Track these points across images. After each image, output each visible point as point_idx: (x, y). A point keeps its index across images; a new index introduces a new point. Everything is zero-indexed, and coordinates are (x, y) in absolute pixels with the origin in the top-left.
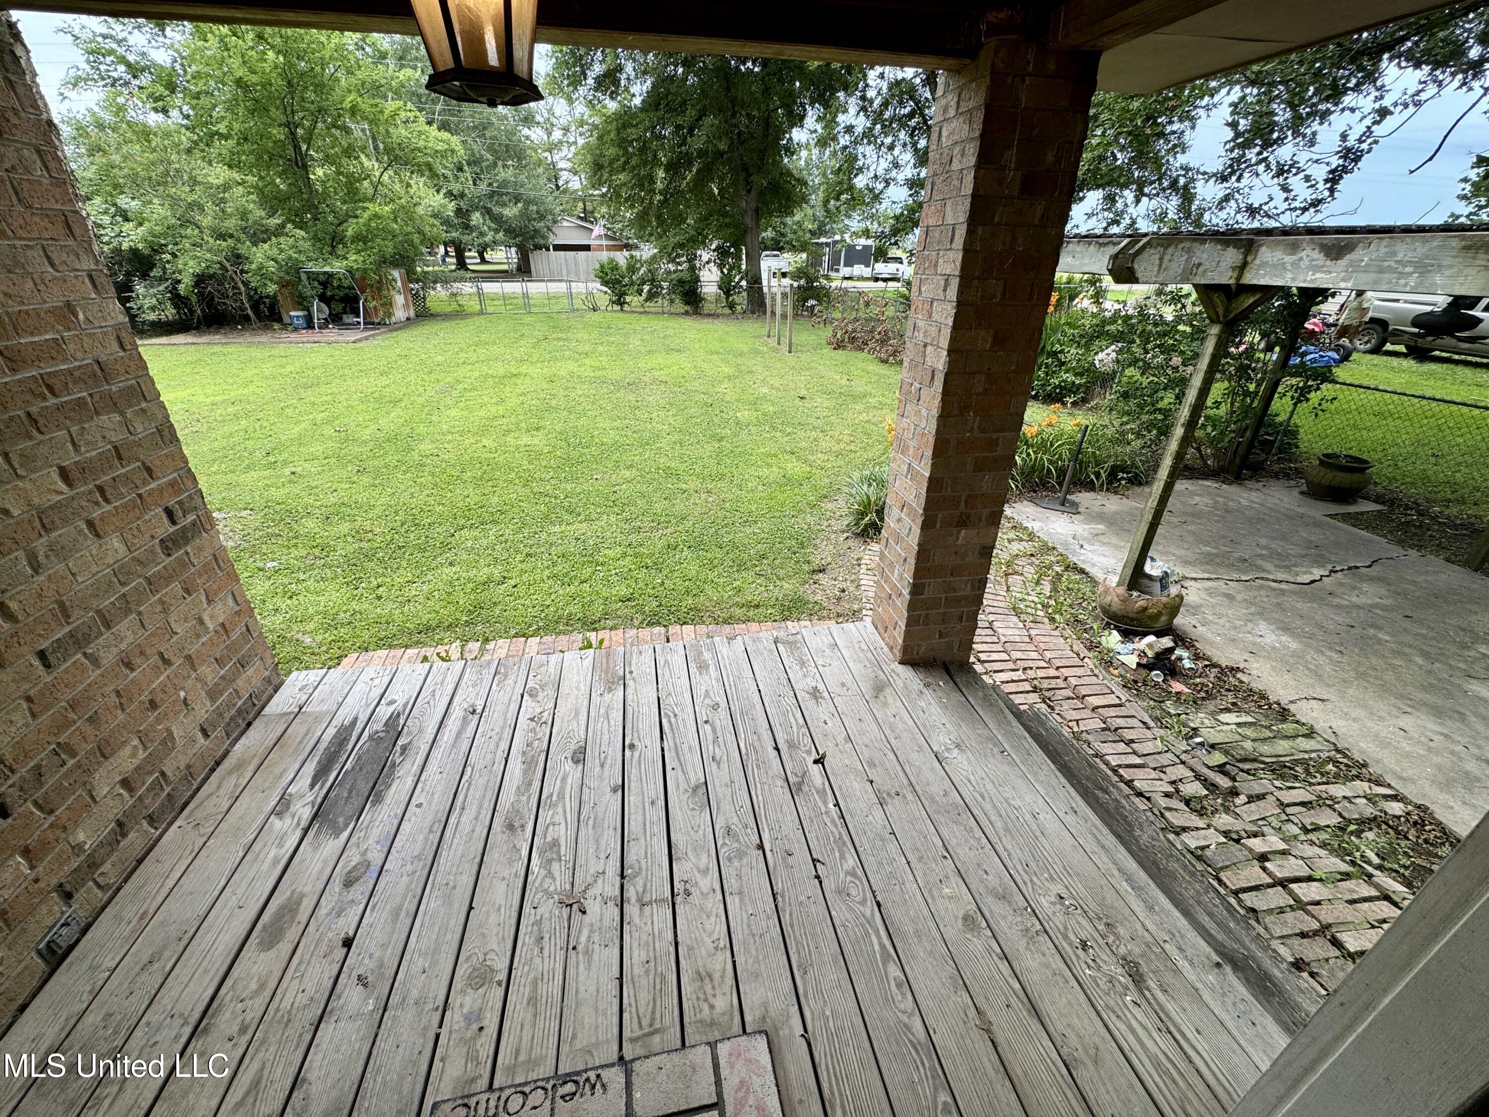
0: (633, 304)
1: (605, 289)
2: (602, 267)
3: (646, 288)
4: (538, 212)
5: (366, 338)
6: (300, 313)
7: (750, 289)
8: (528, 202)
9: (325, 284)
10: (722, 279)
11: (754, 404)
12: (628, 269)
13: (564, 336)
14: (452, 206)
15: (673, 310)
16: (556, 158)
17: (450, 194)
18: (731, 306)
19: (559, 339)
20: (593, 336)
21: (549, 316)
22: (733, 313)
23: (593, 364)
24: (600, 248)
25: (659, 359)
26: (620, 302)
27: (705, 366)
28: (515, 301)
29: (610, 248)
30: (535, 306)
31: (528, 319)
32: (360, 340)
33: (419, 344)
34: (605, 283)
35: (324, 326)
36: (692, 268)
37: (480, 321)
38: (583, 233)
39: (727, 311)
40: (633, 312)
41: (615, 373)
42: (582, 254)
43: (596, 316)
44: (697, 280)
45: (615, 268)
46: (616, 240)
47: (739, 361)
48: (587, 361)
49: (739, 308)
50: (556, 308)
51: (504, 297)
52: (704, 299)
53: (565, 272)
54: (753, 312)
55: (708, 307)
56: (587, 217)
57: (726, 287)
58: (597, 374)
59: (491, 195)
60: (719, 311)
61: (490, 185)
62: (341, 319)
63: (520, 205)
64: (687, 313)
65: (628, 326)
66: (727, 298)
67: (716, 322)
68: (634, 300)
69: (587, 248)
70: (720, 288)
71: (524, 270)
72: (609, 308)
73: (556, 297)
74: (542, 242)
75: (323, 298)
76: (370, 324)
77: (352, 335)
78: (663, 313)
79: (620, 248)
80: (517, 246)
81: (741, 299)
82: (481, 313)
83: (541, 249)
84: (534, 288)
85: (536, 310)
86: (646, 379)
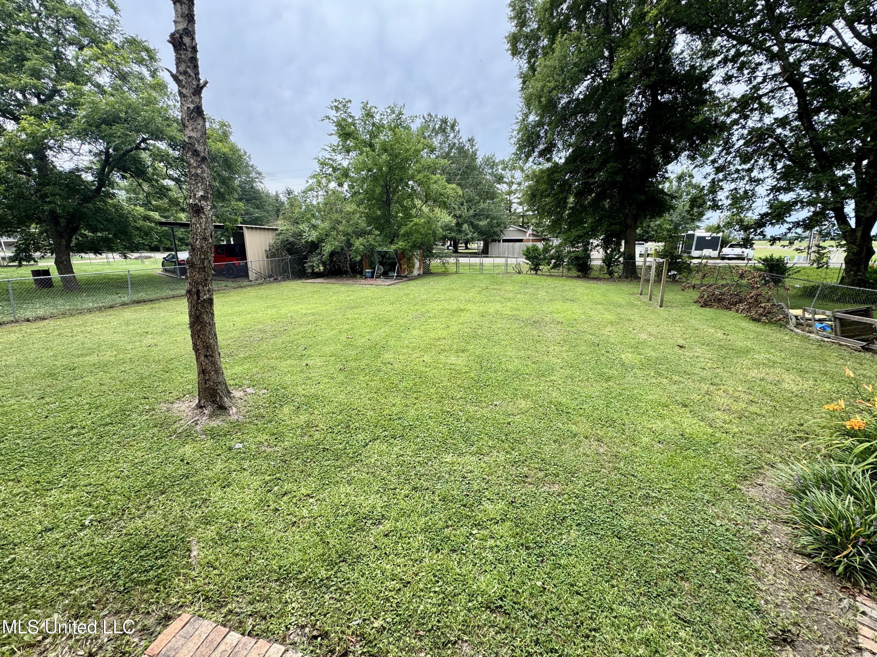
0: (544, 270)
1: (527, 261)
2: (528, 249)
3: (553, 261)
4: (497, 223)
5: (395, 284)
6: (370, 270)
7: (625, 264)
8: (493, 218)
9: (383, 257)
10: (606, 257)
11: (636, 347)
12: (543, 250)
13: (498, 287)
14: (454, 221)
15: (569, 275)
16: (512, 198)
17: (455, 216)
18: (611, 273)
19: (494, 289)
20: (516, 288)
21: (491, 275)
22: (612, 277)
23: (512, 305)
24: (528, 240)
25: (558, 305)
26: (536, 268)
27: (591, 312)
28: (476, 267)
29: (533, 241)
30: (486, 270)
31: (481, 277)
32: (391, 285)
33: (418, 288)
34: (528, 258)
35: (378, 277)
36: (586, 250)
37: (455, 277)
38: (520, 233)
39: (607, 276)
40: (543, 275)
41: (526, 314)
42: (518, 244)
43: (519, 277)
44: (588, 257)
45: (536, 249)
46: (538, 236)
47: (619, 310)
48: (509, 304)
49: (616, 274)
50: (497, 272)
51: (470, 265)
52: (591, 268)
53: (506, 253)
54: (627, 278)
55: (594, 274)
56: (524, 226)
57: (608, 261)
58: (514, 313)
59: (474, 216)
60: (601, 276)
61: (475, 211)
62: (388, 274)
63: (488, 220)
64: (578, 277)
65: (539, 283)
66: (608, 269)
67: (599, 283)
68: (544, 268)
69: (521, 241)
70: (604, 261)
71: (485, 252)
72: (529, 272)
73: (498, 266)
74: (496, 238)
75: (381, 263)
76: (399, 277)
77: (388, 282)
78: (563, 276)
79: (540, 241)
80: (484, 240)
81: (619, 269)
82: (456, 273)
83: (496, 241)
84: (487, 261)
85: (486, 272)
86: (547, 319)
